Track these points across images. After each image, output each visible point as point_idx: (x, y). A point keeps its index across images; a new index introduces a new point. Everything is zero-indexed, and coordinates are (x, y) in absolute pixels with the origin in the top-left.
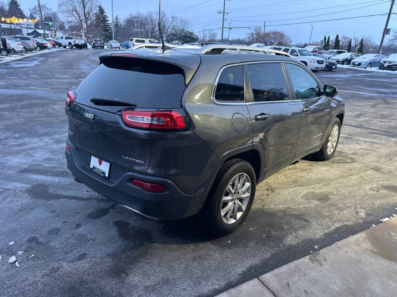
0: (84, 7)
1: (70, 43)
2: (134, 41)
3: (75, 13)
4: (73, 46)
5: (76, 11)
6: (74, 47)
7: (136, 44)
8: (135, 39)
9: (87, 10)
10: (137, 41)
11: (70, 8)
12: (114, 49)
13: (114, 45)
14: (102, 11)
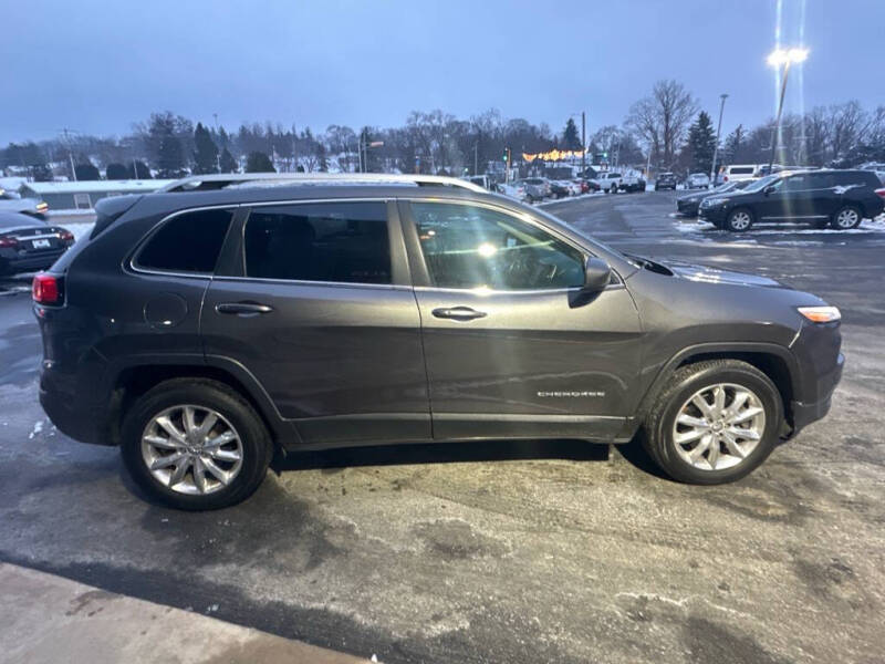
0: (667, 118)
1: (614, 184)
2: (728, 171)
3: (648, 133)
4: (617, 189)
5: (651, 129)
6: (619, 191)
7: (730, 176)
8: (730, 167)
9: (671, 124)
10: (733, 171)
11: (642, 125)
12: (698, 189)
13: (697, 182)
14: (704, 120)
